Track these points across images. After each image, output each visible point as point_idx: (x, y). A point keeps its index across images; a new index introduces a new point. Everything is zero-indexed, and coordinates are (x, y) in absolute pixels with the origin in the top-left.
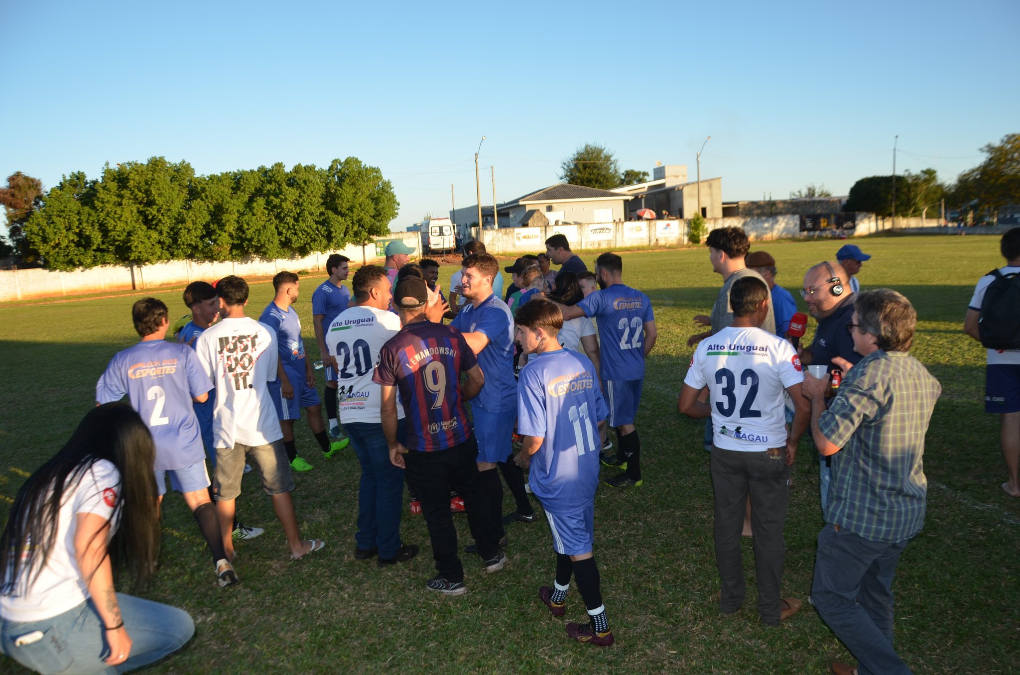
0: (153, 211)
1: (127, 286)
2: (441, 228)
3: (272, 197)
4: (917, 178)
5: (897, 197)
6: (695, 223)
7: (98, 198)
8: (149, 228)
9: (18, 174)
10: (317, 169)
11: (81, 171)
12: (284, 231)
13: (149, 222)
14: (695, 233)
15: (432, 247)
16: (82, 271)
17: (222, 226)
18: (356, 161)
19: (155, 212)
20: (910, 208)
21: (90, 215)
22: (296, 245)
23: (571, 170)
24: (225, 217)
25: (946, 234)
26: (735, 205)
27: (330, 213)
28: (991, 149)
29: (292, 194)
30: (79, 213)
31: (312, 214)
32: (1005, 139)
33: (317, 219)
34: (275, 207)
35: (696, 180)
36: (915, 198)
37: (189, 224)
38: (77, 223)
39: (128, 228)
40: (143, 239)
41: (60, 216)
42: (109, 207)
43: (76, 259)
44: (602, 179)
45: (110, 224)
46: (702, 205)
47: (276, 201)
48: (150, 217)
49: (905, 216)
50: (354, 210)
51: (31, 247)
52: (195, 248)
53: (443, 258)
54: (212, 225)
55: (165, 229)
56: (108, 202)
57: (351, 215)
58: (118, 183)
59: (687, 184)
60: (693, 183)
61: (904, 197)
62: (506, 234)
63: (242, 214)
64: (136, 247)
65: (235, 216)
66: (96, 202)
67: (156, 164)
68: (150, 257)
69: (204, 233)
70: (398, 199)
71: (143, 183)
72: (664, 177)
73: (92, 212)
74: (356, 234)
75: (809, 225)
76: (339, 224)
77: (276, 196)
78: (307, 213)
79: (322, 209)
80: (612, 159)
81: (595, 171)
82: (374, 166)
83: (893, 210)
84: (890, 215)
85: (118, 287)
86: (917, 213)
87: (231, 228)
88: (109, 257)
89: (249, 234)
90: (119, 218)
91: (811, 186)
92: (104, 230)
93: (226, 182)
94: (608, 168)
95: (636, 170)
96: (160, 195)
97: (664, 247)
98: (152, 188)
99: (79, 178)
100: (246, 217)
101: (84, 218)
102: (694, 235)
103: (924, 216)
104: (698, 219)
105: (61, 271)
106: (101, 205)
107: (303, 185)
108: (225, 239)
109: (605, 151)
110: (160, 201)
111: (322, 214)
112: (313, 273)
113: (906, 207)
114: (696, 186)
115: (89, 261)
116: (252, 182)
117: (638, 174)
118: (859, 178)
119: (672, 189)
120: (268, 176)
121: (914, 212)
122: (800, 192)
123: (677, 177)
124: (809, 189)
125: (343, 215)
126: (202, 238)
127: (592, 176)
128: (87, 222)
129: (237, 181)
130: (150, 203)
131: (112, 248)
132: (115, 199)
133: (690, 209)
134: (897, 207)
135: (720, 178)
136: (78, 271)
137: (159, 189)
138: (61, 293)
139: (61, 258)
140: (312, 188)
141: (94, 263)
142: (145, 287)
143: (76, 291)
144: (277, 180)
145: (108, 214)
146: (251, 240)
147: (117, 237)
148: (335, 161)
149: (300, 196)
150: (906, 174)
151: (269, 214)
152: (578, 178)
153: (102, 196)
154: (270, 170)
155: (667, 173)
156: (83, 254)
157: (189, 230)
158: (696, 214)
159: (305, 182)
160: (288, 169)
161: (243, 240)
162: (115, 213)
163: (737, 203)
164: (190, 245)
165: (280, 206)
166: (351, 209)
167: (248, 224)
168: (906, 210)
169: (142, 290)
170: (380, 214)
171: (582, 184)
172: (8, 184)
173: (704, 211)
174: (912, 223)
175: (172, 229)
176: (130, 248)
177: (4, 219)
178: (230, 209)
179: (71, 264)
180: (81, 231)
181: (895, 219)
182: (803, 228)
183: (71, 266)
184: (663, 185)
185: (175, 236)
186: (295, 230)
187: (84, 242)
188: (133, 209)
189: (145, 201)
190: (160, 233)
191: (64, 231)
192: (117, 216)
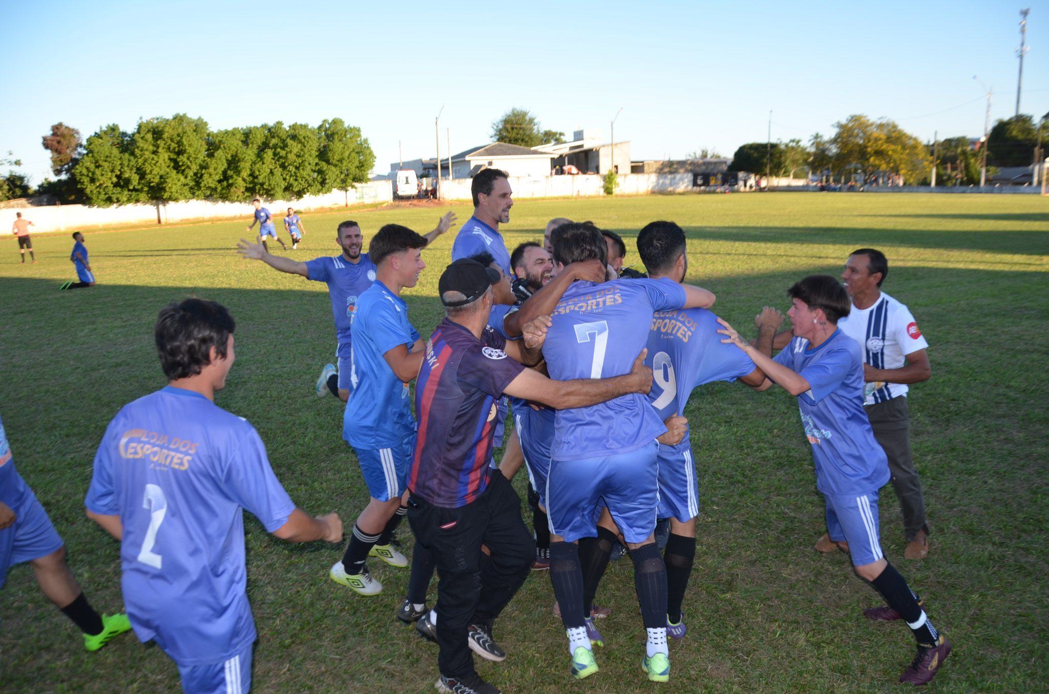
0: (183, 159)
1: (153, 221)
2: (407, 178)
3: (279, 150)
4: (787, 145)
5: (772, 161)
6: (609, 178)
7: (138, 147)
8: (178, 173)
9: (60, 125)
10: (309, 127)
11: (116, 123)
12: (288, 177)
13: (177, 166)
14: (610, 186)
15: (400, 193)
16: (114, 208)
17: (238, 172)
18: (341, 122)
19: (185, 159)
20: (781, 169)
21: (129, 160)
22: (296, 189)
23: (500, 130)
24: (242, 165)
25: (807, 191)
26: (641, 164)
27: (324, 163)
28: (840, 126)
29: (295, 147)
30: (121, 158)
31: (310, 164)
32: (849, 118)
33: (314, 169)
34: (281, 157)
35: (610, 142)
36: (785, 161)
37: (211, 170)
38: (119, 167)
39: (162, 173)
40: (175, 182)
41: (106, 161)
42: (147, 154)
43: (114, 198)
44: (527, 139)
45: (148, 168)
46: (615, 164)
47: (283, 153)
48: (181, 164)
49: (777, 175)
50: (344, 161)
51: (79, 186)
52: (215, 189)
53: (410, 202)
54: (229, 172)
55: (191, 174)
56: (147, 150)
57: (340, 164)
58: (153, 134)
59: (604, 146)
60: (608, 145)
61: (776, 160)
62: (459, 183)
63: (254, 163)
64: (170, 188)
65: (248, 165)
66: (136, 150)
67: (180, 119)
68: (179, 196)
69: (222, 178)
70: (375, 154)
71: (175, 135)
72: (582, 139)
73: (132, 158)
74: (344, 181)
75: (700, 182)
76: (332, 173)
77: (283, 148)
78: (306, 164)
79: (317, 160)
80: (536, 121)
81: (521, 132)
82: (357, 126)
83: (768, 171)
84: (765, 175)
85: (144, 223)
86: (786, 174)
87: (245, 174)
88: (143, 196)
89: (261, 179)
90: (155, 165)
91: (704, 149)
92: (142, 174)
93: (238, 136)
94: (532, 129)
95: (554, 130)
96: (190, 145)
97: (585, 197)
98: (184, 140)
99: (114, 129)
100: (258, 166)
101: (126, 163)
102: (608, 188)
103: (792, 176)
104: (612, 174)
105: (99, 207)
106: (140, 152)
107: (303, 140)
108: (240, 183)
109: (529, 114)
110: (190, 150)
111: (317, 164)
112: (306, 213)
113: (777, 168)
114: (610, 147)
115: (125, 199)
116: (259, 136)
117: (555, 134)
118: (741, 144)
119: (590, 150)
120: (272, 132)
121: (785, 172)
122: (695, 153)
123: (594, 139)
124: (703, 151)
125: (336, 166)
126: (220, 181)
127: (519, 136)
128: (128, 166)
129: (247, 136)
130: (180, 153)
131: (146, 189)
132: (151, 148)
133: (605, 166)
134: (771, 169)
135: (629, 142)
136: (111, 207)
137: (189, 141)
139: (103, 196)
140: (310, 143)
141: (129, 201)
142: (168, 222)
143: (110, 224)
144: (280, 135)
145: (145, 161)
146: (262, 184)
147: (152, 180)
148: (325, 121)
149: (302, 150)
150: (778, 142)
151: (275, 163)
152: (506, 137)
153: (142, 145)
154: (272, 127)
155: (585, 135)
156: (120, 193)
157: (210, 175)
158: (610, 171)
159: (304, 138)
160: (286, 126)
161: (255, 184)
162: (153, 159)
163: (642, 162)
164: (209, 188)
165: (286, 158)
166: (341, 161)
167: (259, 171)
168: (778, 172)
169: (167, 224)
170: (363, 166)
171: (510, 142)
172: (51, 132)
173: (616, 167)
174: (782, 182)
175: (195, 174)
176: (164, 189)
177: (50, 163)
178: (246, 158)
179: (107, 201)
180: (121, 174)
181: (770, 178)
182: (695, 184)
183: (108, 203)
184: (582, 146)
185: (198, 179)
186: (297, 176)
187: (122, 183)
188: (166, 157)
189: (176, 150)
190: (186, 177)
191: (110, 174)
192: (154, 162)
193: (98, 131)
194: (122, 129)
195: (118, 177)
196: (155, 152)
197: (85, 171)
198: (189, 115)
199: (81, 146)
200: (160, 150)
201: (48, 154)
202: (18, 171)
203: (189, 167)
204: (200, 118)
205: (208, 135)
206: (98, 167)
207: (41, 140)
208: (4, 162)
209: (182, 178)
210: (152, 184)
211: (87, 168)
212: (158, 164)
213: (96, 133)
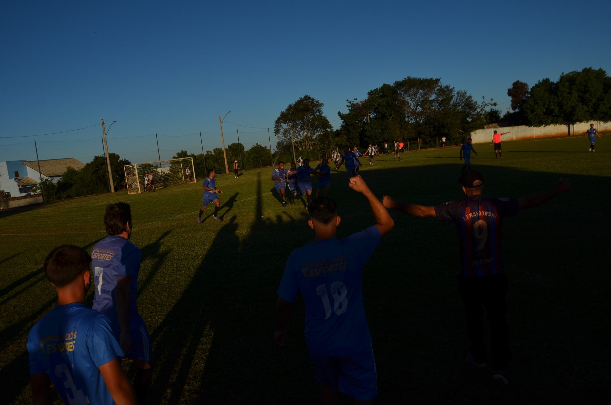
1: (565, 133)
8: (583, 104)
9: (518, 82)
11: (548, 78)
13: (583, 100)
16: (544, 127)
19: (588, 96)
21: (554, 99)
30: (549, 98)
38: (548, 103)
39: (573, 105)
40: (581, 110)
41: (540, 100)
42: (565, 94)
45: (565, 103)
48: (585, 99)
51: (525, 115)
52: (606, 114)
55: (592, 104)
56: (565, 92)
58: (569, 82)
64: (577, 114)
66: (559, 92)
67: (587, 71)
68: (583, 119)
71: (583, 82)
73: (556, 97)
85: (561, 134)
88: (560, 120)
90: (569, 100)
92: (560, 106)
96: (592, 87)
98: (588, 84)
99: (546, 81)
101: (552, 100)
105: (534, 127)
110: (592, 90)
115: (550, 121)
128: (553, 102)
130: (585, 92)
131: (562, 115)
132: (567, 90)
136: (542, 127)
137: (592, 84)
138: (533, 137)
139: (537, 120)
141: (552, 123)
142: (574, 134)
143: (540, 136)
145: (564, 98)
147: (567, 109)
153: (562, 89)
156: (547, 118)
157: (604, 104)
162: (568, 97)
164: (603, 112)
169: (573, 135)
172: (513, 86)
175: (594, 104)
176: (573, 115)
177: (510, 103)
179: (540, 123)
180: (548, 107)
185: (596, 107)
187: (549, 112)
188: (577, 95)
189: (583, 90)
190: (588, 107)
191: (542, 107)
192: (569, 99)
193: (537, 83)
194: (551, 81)
195: (546, 109)
196: (570, 93)
197: (528, 106)
198: (593, 68)
199: (527, 92)
200: (573, 91)
201: (510, 98)
202: (495, 108)
203: (590, 101)
204: (600, 70)
205: (605, 79)
206: (536, 103)
207: (507, 91)
208: (489, 104)
209: (586, 108)
210: (566, 112)
211: (530, 105)
212: (571, 100)
213: (536, 85)
